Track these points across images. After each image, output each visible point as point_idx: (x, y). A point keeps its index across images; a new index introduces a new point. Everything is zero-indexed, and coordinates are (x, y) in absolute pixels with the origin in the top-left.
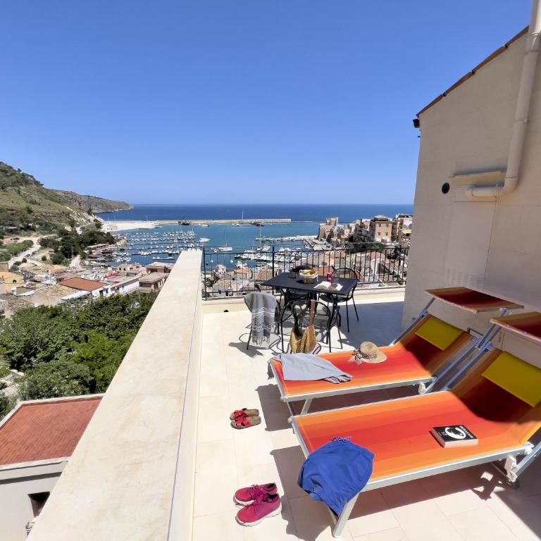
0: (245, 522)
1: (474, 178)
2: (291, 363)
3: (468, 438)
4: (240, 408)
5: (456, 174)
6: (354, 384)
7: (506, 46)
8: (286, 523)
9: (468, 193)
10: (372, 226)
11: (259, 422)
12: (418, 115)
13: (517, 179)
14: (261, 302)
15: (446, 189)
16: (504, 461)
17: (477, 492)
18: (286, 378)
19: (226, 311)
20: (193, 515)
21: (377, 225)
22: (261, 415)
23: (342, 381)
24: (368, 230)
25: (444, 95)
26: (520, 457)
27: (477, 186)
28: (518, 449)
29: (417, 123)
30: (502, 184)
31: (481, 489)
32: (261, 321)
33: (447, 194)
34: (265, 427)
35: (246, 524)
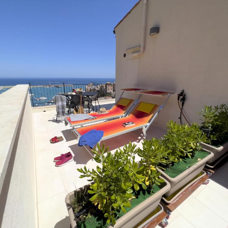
0: (59, 165)
1: (132, 50)
2: (74, 117)
3: (132, 123)
4: (53, 137)
5: (128, 49)
6: (98, 119)
7: (138, 3)
8: (76, 162)
9: (131, 56)
10: (106, 87)
11: (63, 140)
12: (114, 29)
13: (143, 49)
14: (60, 99)
15: (125, 55)
16: (142, 128)
17: (136, 142)
18: (72, 120)
19: (45, 111)
20: (36, 169)
21: (108, 86)
22: (63, 137)
23: (93, 119)
24: (104, 88)
25: (122, 21)
26: (146, 127)
27: (133, 53)
28: (145, 125)
29: (114, 32)
30: (140, 51)
31: (138, 141)
32: (61, 107)
33: (125, 57)
34: (66, 141)
35: (59, 166)
